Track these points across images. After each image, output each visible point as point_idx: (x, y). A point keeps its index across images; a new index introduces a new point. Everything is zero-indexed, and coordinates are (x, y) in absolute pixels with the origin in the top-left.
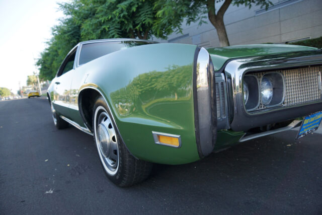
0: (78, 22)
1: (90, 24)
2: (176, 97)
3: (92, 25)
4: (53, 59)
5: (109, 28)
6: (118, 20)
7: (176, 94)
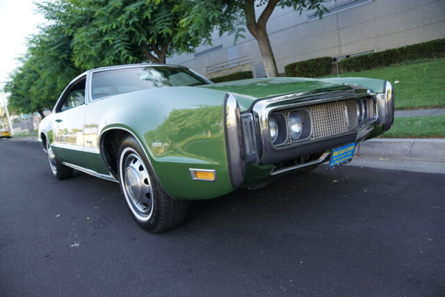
0: (68, 32)
1: (86, 35)
2: (210, 134)
3: (90, 37)
4: (30, 84)
5: (113, 41)
6: (126, 30)
7: (209, 131)
